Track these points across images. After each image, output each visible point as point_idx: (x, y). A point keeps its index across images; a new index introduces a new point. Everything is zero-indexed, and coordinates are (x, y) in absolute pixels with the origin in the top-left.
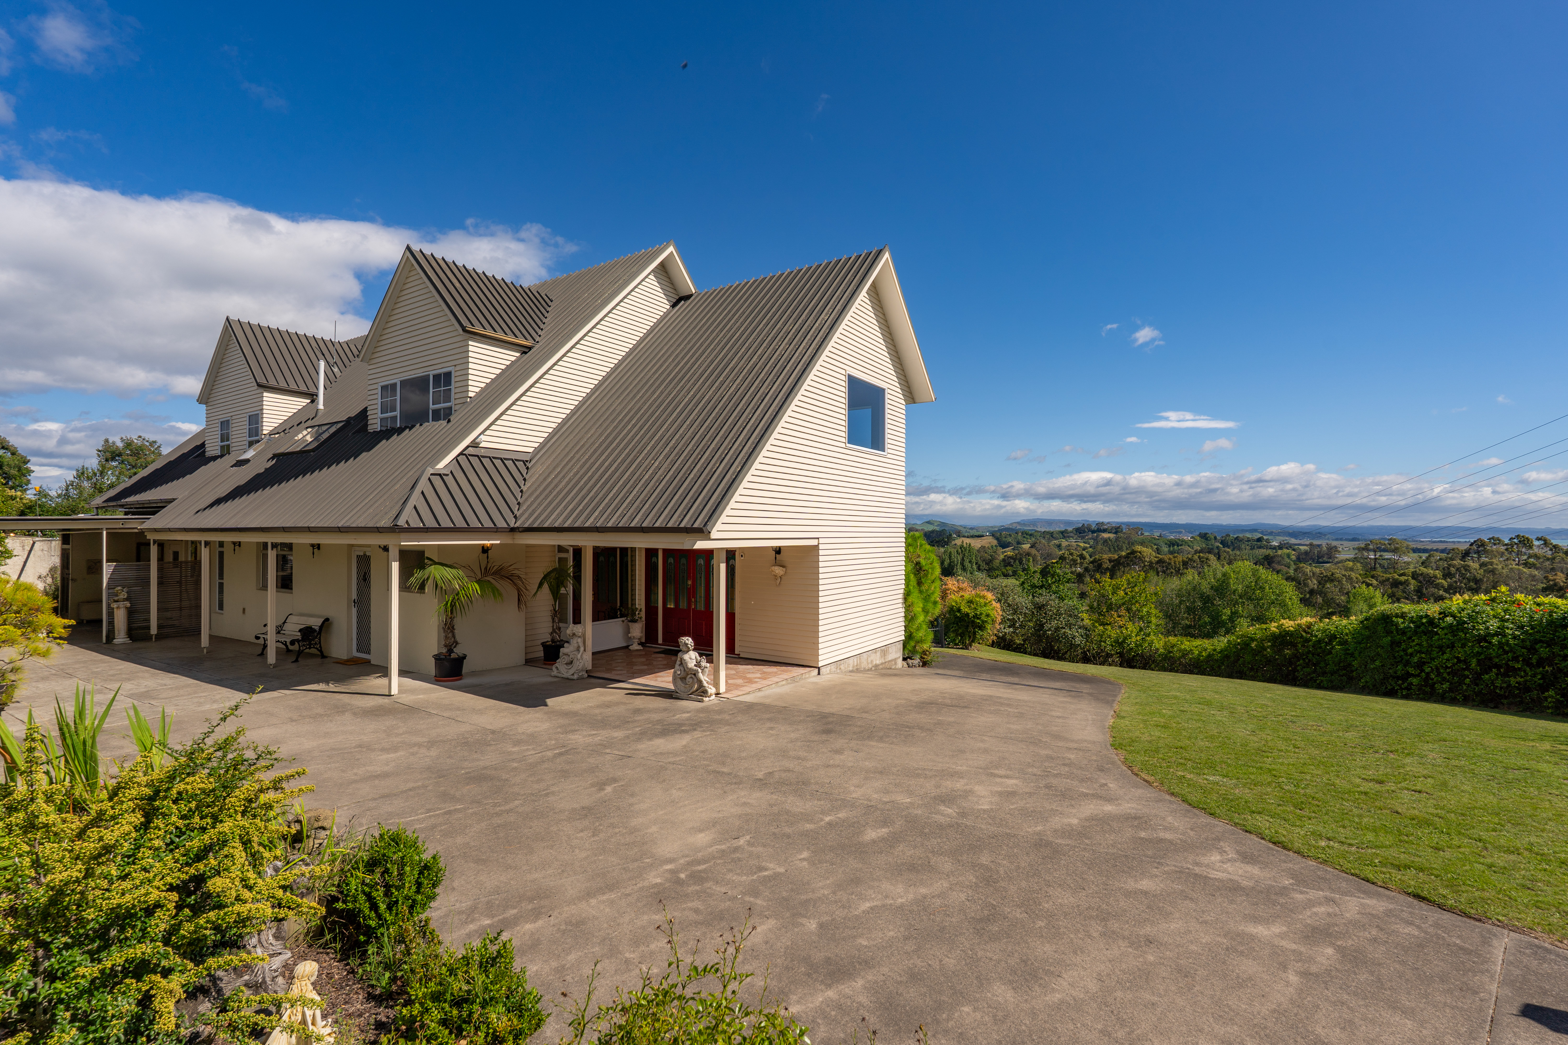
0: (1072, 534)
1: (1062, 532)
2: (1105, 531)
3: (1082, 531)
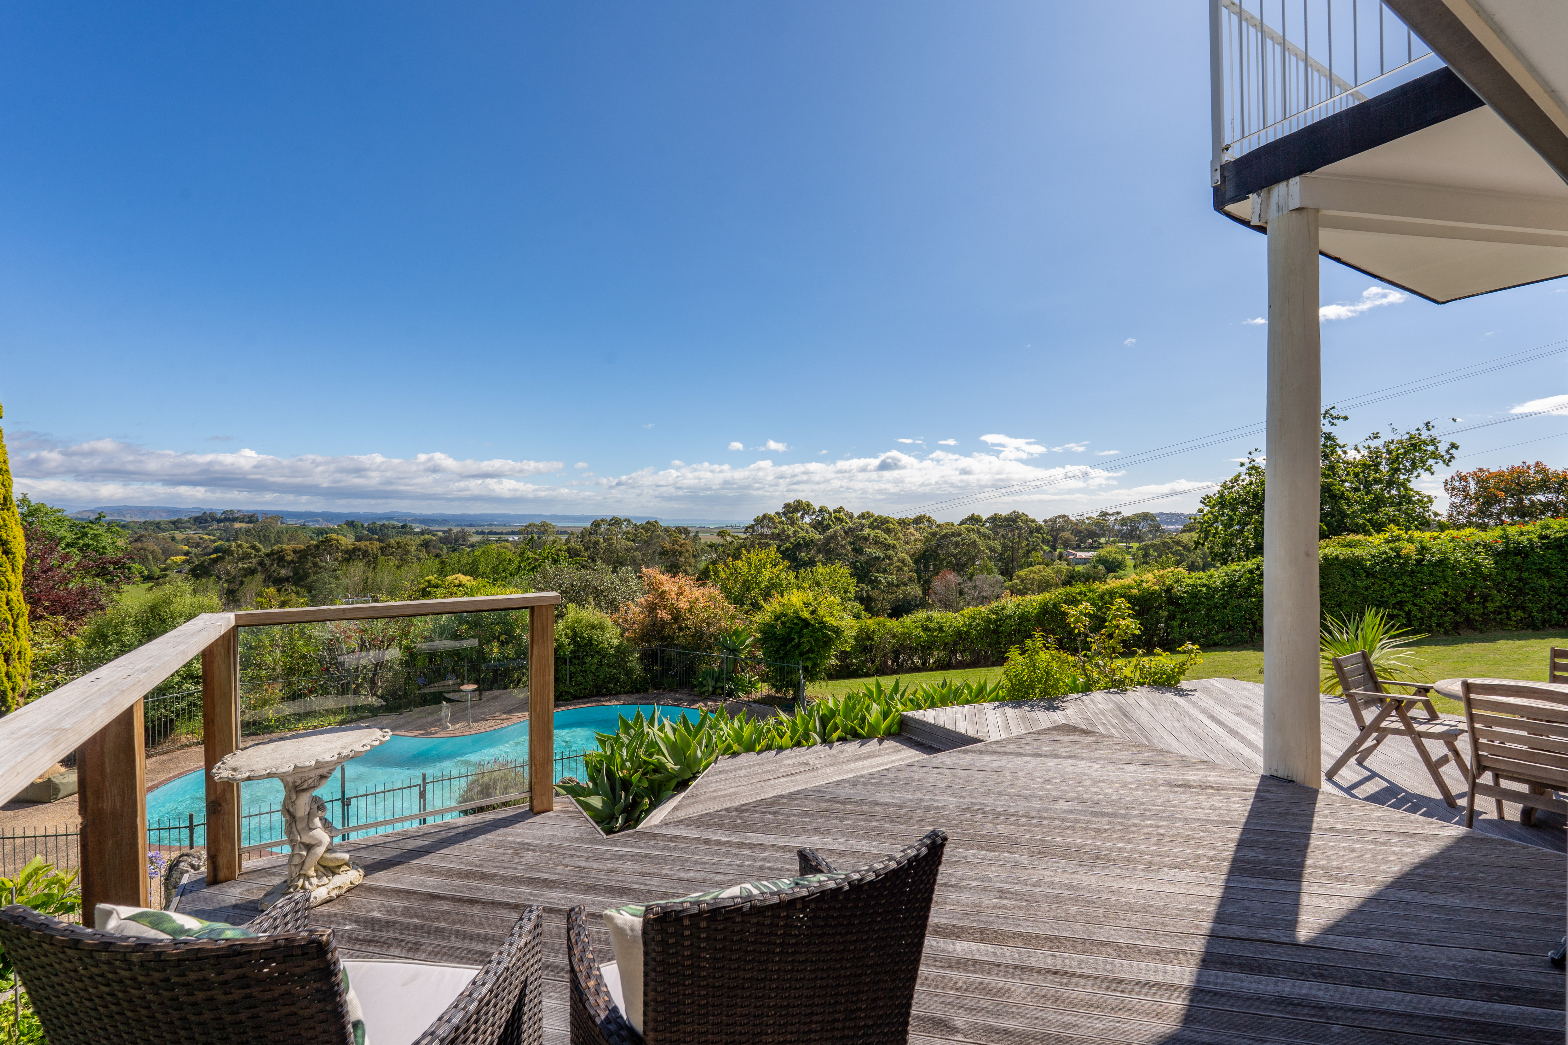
0: (188, 525)
1: (174, 523)
2: (235, 520)
3: (202, 520)
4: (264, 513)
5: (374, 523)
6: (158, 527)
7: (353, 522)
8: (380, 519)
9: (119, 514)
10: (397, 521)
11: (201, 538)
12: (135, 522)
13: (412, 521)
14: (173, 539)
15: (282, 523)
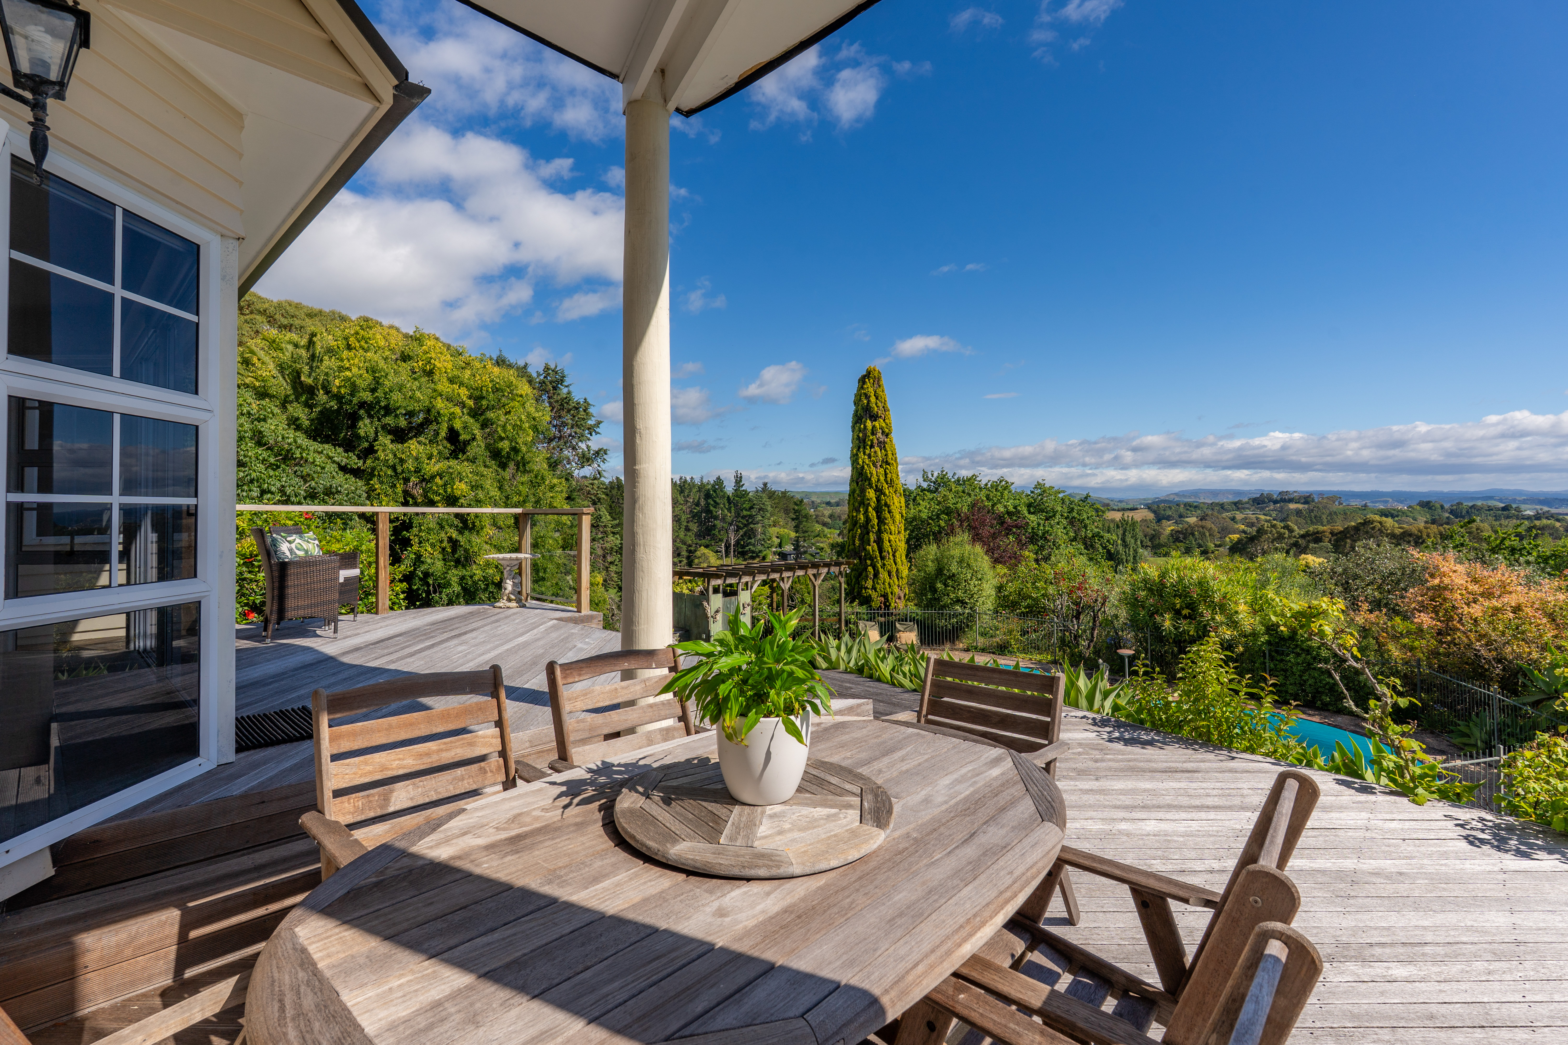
4: (1321, 494)
5: (1459, 504)
6: (1222, 508)
7: (1428, 503)
8: (1472, 499)
9: (1195, 497)
10: (1501, 501)
11: (1257, 519)
12: (1204, 503)
13: (1525, 502)
14: (1233, 519)
15: (1340, 504)
